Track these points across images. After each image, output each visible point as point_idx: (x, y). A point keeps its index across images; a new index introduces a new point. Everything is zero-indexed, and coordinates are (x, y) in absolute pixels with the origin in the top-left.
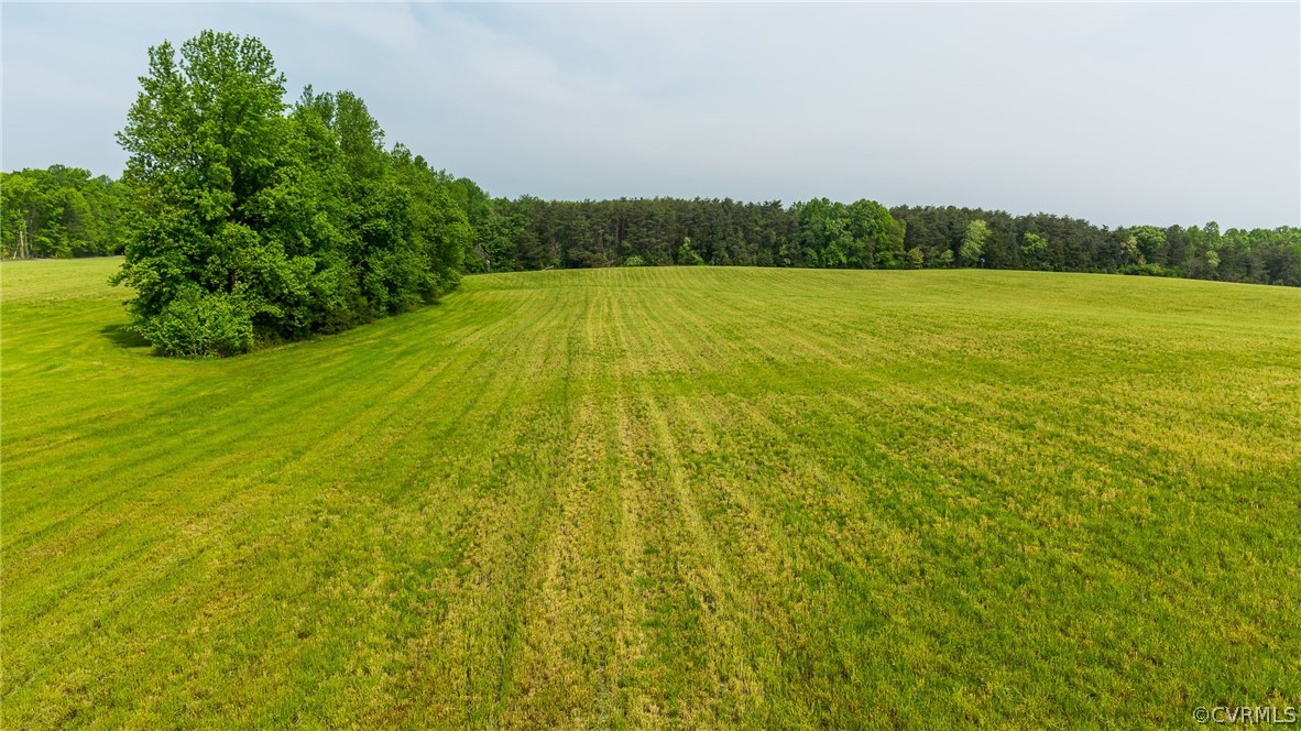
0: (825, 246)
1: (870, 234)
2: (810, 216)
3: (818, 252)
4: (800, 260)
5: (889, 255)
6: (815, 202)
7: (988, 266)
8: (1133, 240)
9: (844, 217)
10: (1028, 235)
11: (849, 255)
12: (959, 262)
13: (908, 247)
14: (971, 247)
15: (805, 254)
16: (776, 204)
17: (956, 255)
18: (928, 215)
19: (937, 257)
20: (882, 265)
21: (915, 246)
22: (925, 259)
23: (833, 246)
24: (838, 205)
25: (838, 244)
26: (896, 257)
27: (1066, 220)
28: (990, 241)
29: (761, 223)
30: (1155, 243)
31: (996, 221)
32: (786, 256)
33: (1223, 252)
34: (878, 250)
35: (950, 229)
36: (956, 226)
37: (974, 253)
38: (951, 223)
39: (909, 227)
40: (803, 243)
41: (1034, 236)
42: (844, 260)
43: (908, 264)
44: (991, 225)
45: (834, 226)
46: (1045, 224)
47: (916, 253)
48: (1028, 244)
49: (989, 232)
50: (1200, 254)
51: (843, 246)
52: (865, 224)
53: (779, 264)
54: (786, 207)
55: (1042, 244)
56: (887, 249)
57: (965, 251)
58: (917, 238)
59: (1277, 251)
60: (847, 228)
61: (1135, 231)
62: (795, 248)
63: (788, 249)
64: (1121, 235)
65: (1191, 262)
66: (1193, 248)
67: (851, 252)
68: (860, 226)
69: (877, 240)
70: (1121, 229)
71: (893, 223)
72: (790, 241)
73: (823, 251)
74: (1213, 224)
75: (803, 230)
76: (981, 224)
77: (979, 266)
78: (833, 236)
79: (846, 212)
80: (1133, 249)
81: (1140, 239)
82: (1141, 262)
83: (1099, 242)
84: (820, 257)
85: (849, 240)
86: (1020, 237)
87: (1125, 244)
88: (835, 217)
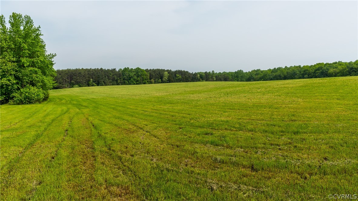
0: (130, 80)
1: (141, 76)
2: (125, 72)
3: (128, 81)
4: (124, 83)
5: (146, 81)
6: (125, 68)
7: (169, 82)
8: (199, 75)
9: (134, 72)
10: (177, 75)
11: (136, 82)
12: (163, 82)
13: (150, 79)
14: (165, 78)
15: (125, 82)
16: (114, 69)
17: (162, 80)
18: (154, 71)
19: (158, 81)
20: (145, 83)
21: (152, 79)
22: (155, 82)
23: (132, 79)
24: (132, 69)
25: (133, 79)
26: (148, 82)
27: (184, 71)
28: (169, 76)
29: (112, 74)
30: (203, 76)
31: (169, 72)
32: (120, 83)
33: (216, 77)
34: (143, 80)
36: (161, 73)
37: (166, 80)
39: (150, 74)
40: (124, 79)
41: (178, 75)
43: (151, 83)
44: (169, 73)
45: (132, 74)
46: (180, 72)
47: (153, 80)
48: (177, 77)
49: (169, 75)
50: (212, 77)
51: (135, 80)
52: (139, 74)
53: (118, 84)
54: (117, 70)
55: (180, 77)
56: (146, 80)
57: (164, 79)
58: (152, 76)
59: (225, 76)
60: (135, 75)
61: (199, 73)
62: (122, 81)
63: (120, 81)
64: (196, 74)
65: (210, 79)
66: (210, 76)
67: (137, 81)
68: (138, 74)
69: (143, 78)
70: (196, 73)
71: (146, 73)
72: (120, 79)
73: (129, 81)
74: (213, 71)
75: (124, 76)
76: (166, 73)
77: (167, 82)
78: (132, 77)
79: (134, 71)
80: (199, 77)
81: (200, 75)
82: (201, 80)
83: (191, 76)
84: (129, 83)
85: (136, 78)
86: (175, 75)
87: (197, 76)
88: (132, 72)
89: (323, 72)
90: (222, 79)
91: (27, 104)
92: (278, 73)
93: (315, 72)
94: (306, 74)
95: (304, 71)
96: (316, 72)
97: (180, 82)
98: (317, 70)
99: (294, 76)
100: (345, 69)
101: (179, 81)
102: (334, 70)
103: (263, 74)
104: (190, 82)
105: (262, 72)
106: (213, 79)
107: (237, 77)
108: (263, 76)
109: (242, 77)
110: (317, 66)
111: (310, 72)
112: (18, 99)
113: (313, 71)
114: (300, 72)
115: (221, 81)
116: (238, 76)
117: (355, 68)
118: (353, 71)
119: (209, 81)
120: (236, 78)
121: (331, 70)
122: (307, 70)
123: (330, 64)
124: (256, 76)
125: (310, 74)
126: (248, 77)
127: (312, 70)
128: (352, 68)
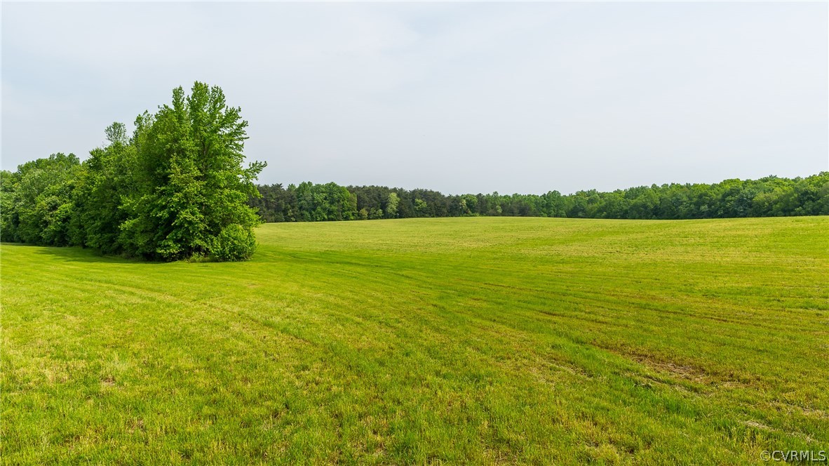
0: (314, 210)
1: (338, 201)
2: (303, 192)
3: (310, 213)
4: (300, 218)
5: (350, 213)
6: (304, 184)
7: (400, 217)
8: (464, 201)
9: (323, 192)
10: (417, 200)
11: (328, 215)
12: (386, 216)
13: (359, 208)
14: (392, 207)
15: (302, 215)
16: (279, 186)
17: (384, 212)
18: (368, 191)
19: (375, 213)
20: (347, 219)
21: (362, 208)
22: (368, 214)
23: (319, 209)
24: (318, 186)
25: (321, 208)
26: (353, 214)
27: (431, 191)
28: (400, 204)
29: (274, 197)
30: (473, 203)
31: (400, 193)
32: (292, 216)
33: (502, 205)
34: (344, 211)
35: (379, 198)
36: (382, 196)
37: (394, 211)
38: (380, 195)
39: (359, 197)
40: (301, 208)
41: (420, 201)
42: (326, 217)
43: (360, 217)
44: (399, 195)
45: (319, 197)
46: (425, 195)
47: (364, 212)
48: (418, 205)
49: (399, 199)
50: (494, 207)
51: (324, 209)
52: (336, 196)
53: (288, 220)
54: (285, 187)
55: (425, 205)
56: (349, 210)
57: (389, 210)
58: (364, 203)
59: (521, 205)
60: (325, 199)
61: (465, 197)
62: (297, 211)
63: (293, 212)
64: (457, 199)
65: (491, 211)
66: (490, 204)
67: (330, 212)
68: (333, 198)
69: (343, 205)
70: (457, 196)
71: (348, 194)
72: (293, 207)
73: (313, 212)
74: (496, 192)
75: (300, 201)
76: (394, 195)
77: (396, 217)
78: (319, 204)
79: (324, 190)
80: (465, 207)
81: (467, 201)
82: (470, 212)
83: (449, 203)
84: (312, 216)
85: (327, 205)
86: (413, 201)
87: (460, 204)
88: (318, 193)
89: (743, 200)
90: (516, 211)
91: (233, 260)
92: (640, 200)
93: (723, 200)
94: (703, 203)
95: (700, 196)
96: (727, 199)
97: (424, 216)
98: (725, 195)
99: (676, 207)
100: (791, 195)
101: (422, 213)
102: (767, 195)
103: (606, 200)
104: (447, 216)
105: (602, 195)
106: (496, 210)
107: (548, 206)
108: (606, 206)
109: (556, 206)
110: (728, 187)
111: (712, 199)
112: (217, 251)
113: (720, 197)
114: (690, 199)
115: (513, 214)
116: (550, 206)
117: (813, 193)
118: (809, 199)
119: (487, 215)
120: (545, 209)
121: (760, 197)
122: (706, 195)
123: (755, 183)
124: (590, 206)
125: (713, 204)
126: (571, 207)
127: (717, 195)
128: (806, 193)
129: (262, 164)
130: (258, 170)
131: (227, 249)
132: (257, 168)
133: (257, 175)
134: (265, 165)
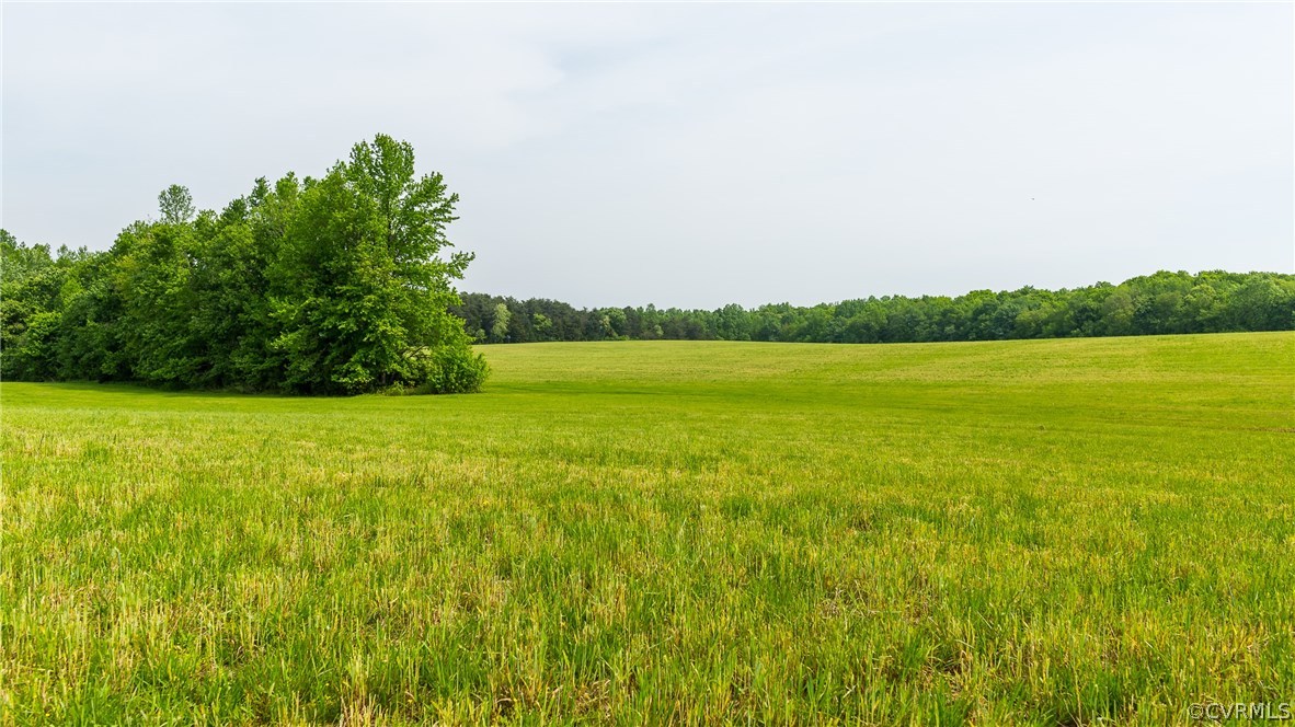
7: (513, 341)
8: (607, 318)
10: (536, 315)
12: (491, 339)
14: (501, 326)
17: (487, 333)
27: (557, 303)
28: (512, 321)
30: (621, 321)
31: (510, 303)
33: (663, 324)
35: (480, 311)
36: (485, 308)
37: (503, 332)
38: (481, 307)
41: (541, 317)
44: (509, 308)
46: (547, 307)
48: (538, 323)
49: (509, 313)
50: (650, 327)
55: (548, 323)
57: (496, 330)
59: (688, 324)
61: (609, 312)
64: (595, 315)
65: (646, 333)
66: (645, 323)
70: (595, 310)
74: (651, 305)
76: (502, 308)
77: (505, 341)
80: (608, 326)
81: (611, 317)
82: (615, 334)
83: (583, 320)
86: (531, 317)
87: (601, 322)
89: (1002, 319)
90: (682, 333)
91: (460, 392)
92: (860, 318)
93: (974, 319)
94: (949, 323)
95: (944, 314)
96: (980, 317)
97: (548, 340)
98: (978, 312)
99: (911, 328)
100: (1066, 312)
101: (545, 335)
102: (1033, 312)
103: (806, 319)
104: (581, 340)
105: (801, 311)
106: (655, 331)
107: (726, 326)
108: (810, 326)
109: (738, 326)
110: (979, 302)
111: (959, 318)
113: (970, 314)
114: (930, 317)
115: (678, 338)
117: (1092, 310)
118: (1088, 317)
119: (640, 339)
120: (721, 331)
121: (1025, 315)
122: (952, 311)
123: (1013, 296)
124: (786, 326)
125: (963, 324)
126: (759, 327)
127: (966, 311)
128: (1084, 310)
129: (469, 257)
130: (464, 266)
131: (452, 376)
132: (461, 262)
133: (462, 272)
134: (472, 258)
